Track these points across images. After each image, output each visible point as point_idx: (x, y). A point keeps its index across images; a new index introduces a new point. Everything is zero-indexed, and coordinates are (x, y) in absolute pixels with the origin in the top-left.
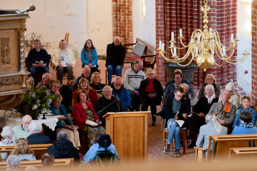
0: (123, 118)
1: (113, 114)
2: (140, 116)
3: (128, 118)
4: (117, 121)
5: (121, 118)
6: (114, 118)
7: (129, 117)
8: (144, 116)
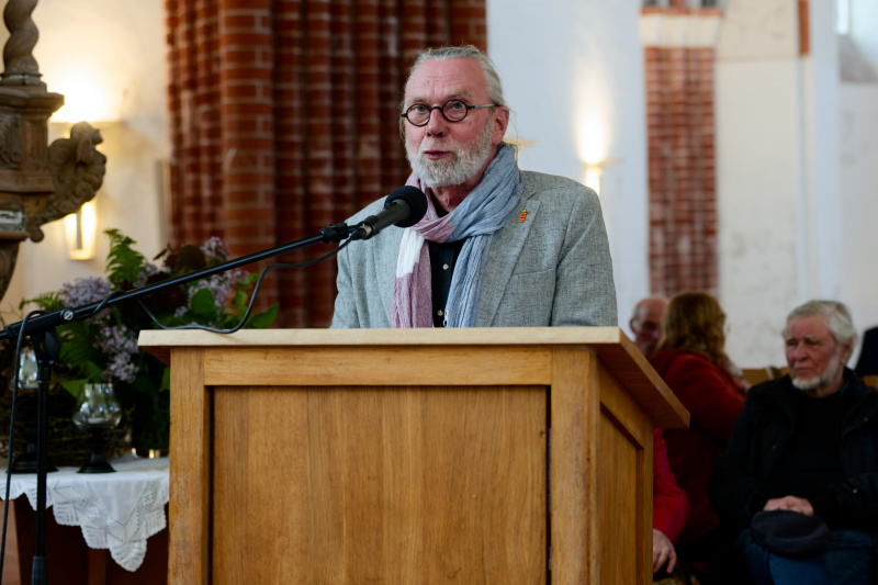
0: (315, 398)
1: (200, 349)
2: (498, 388)
3: (368, 402)
4: (244, 430)
5: (292, 401)
6: (211, 391)
7: (381, 388)
8: (548, 389)
